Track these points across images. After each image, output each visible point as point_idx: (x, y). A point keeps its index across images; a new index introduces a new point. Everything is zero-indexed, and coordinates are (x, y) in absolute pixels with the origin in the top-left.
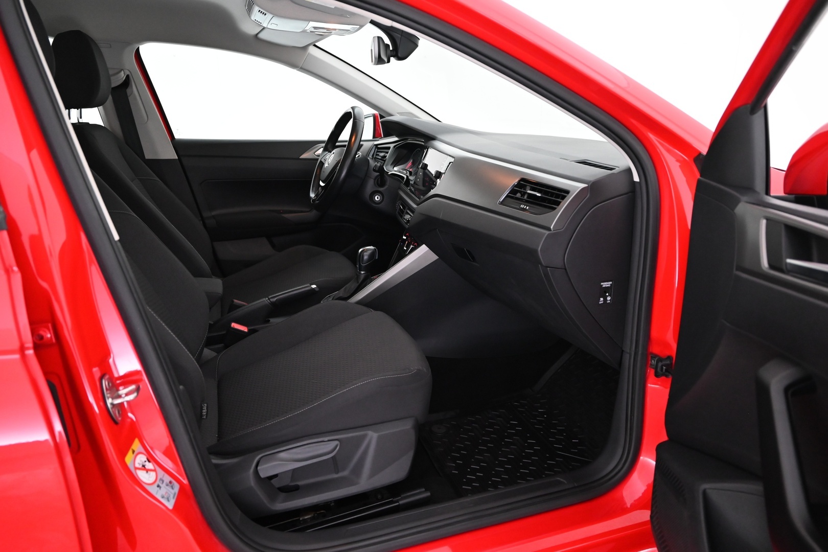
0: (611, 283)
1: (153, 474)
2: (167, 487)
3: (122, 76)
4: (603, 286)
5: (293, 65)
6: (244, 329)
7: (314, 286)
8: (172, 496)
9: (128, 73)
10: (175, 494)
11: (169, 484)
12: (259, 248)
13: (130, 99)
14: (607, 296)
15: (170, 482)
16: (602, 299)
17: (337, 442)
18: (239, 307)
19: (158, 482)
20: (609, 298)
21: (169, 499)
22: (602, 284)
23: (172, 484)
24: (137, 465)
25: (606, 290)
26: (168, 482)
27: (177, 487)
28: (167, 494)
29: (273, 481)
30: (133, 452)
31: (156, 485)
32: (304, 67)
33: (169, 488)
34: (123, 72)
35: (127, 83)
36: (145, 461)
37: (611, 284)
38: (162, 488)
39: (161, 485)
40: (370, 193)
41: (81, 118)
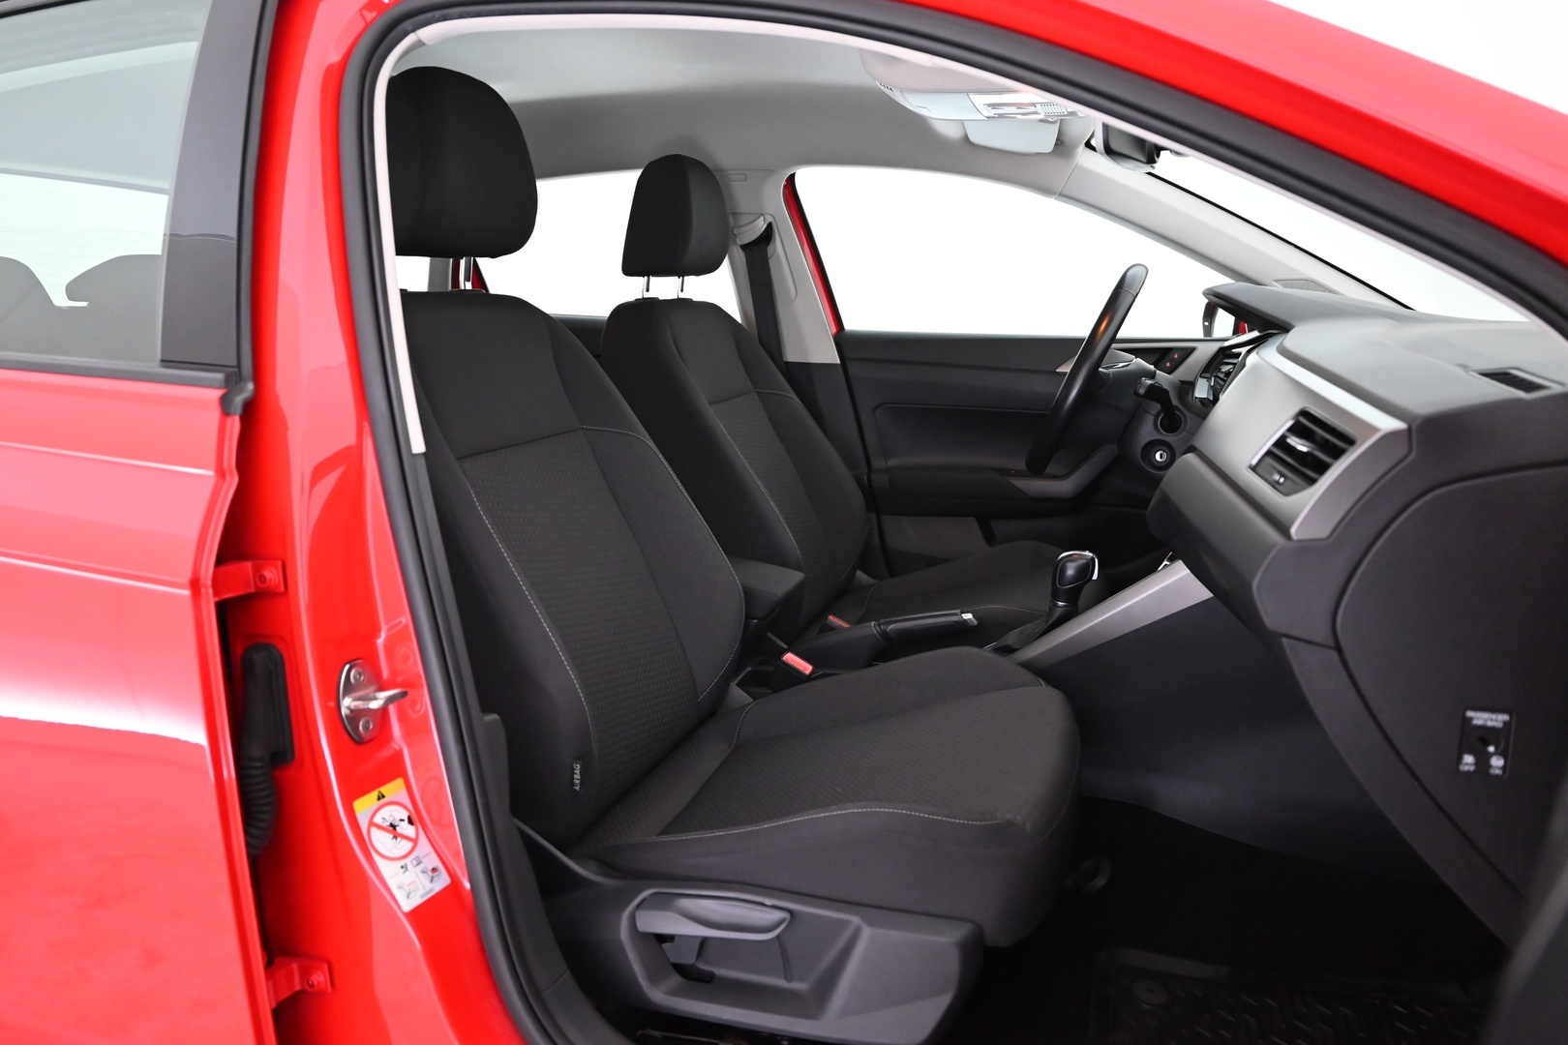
0: (1506, 717)
1: (407, 846)
2: (421, 876)
3: (761, 225)
4: (1475, 722)
5: (1046, 190)
6: (806, 668)
7: (968, 616)
8: (421, 891)
9: (770, 219)
10: (431, 891)
11: (430, 874)
12: (958, 536)
13: (772, 262)
14: (1491, 755)
15: (434, 870)
16: (1469, 759)
17: (786, 915)
18: (832, 628)
19: (407, 861)
20: (1497, 762)
21: (411, 895)
22: (1470, 714)
23: (435, 874)
24: (378, 820)
25: (1486, 735)
26: (430, 868)
27: (443, 881)
28: (412, 886)
29: (666, 946)
30: (381, 797)
31: (402, 863)
32: (1065, 192)
33: (425, 879)
34: (762, 218)
35: (767, 236)
36: (402, 820)
37: (1505, 723)
38: (407, 873)
39: (410, 866)
40: (1144, 442)
41: (682, 291)
